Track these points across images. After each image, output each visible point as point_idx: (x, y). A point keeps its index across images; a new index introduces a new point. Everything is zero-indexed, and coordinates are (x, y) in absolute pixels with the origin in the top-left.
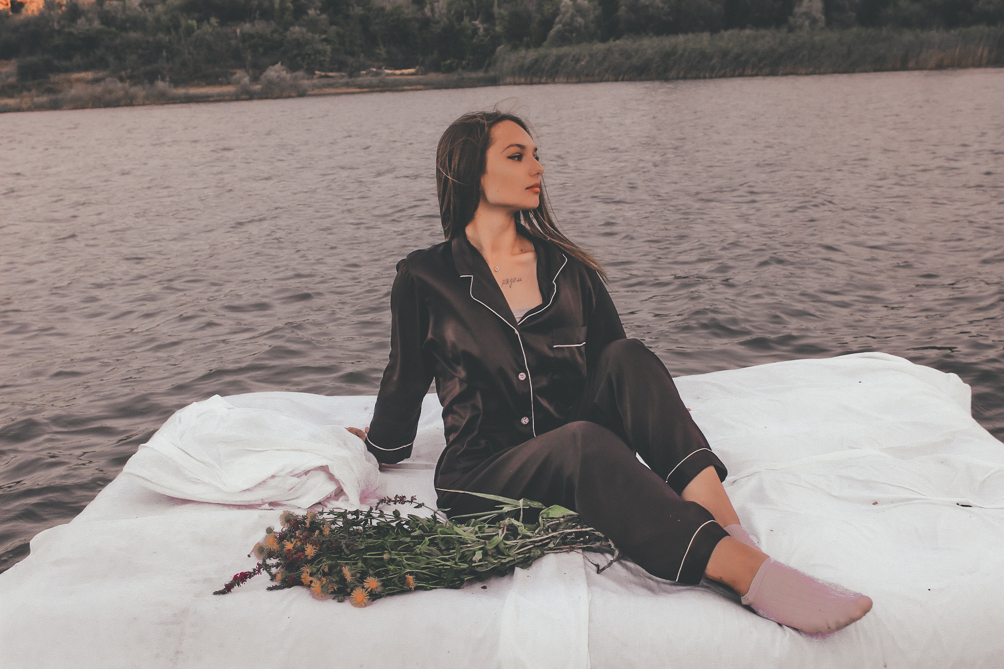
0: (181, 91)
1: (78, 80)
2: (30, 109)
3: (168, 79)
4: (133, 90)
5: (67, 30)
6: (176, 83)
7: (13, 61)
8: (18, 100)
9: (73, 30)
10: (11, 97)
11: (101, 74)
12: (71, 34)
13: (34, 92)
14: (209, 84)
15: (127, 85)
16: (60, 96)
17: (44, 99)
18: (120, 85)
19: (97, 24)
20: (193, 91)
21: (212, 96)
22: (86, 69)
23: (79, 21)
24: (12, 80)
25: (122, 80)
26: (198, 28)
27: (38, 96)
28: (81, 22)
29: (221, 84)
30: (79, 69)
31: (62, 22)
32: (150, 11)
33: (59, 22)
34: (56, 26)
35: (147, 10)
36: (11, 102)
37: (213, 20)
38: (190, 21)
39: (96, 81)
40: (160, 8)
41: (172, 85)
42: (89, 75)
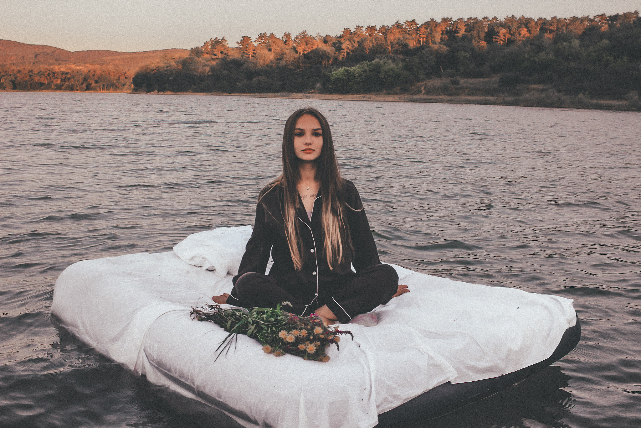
0: (595, 101)
1: (533, 89)
2: (501, 104)
3: (587, 93)
4: (564, 98)
5: (532, 58)
6: (592, 97)
7: (498, 75)
8: (496, 98)
9: (536, 59)
10: (493, 96)
11: (547, 87)
12: (534, 61)
13: (506, 94)
14: (614, 99)
15: (561, 94)
16: (520, 98)
17: (511, 99)
18: (556, 94)
19: (551, 56)
20: (602, 102)
21: (614, 107)
22: (539, 83)
23: (541, 54)
24: (496, 86)
25: (559, 91)
26: (614, 62)
27: (507, 97)
28: (542, 54)
29: (622, 99)
30: (535, 82)
31: (531, 54)
32: (585, 49)
33: (529, 54)
34: (526, 56)
35: (583, 49)
36: (491, 98)
37: (625, 58)
38: (609, 58)
39: (543, 90)
40: (591, 48)
41: (589, 96)
42: (540, 87)
